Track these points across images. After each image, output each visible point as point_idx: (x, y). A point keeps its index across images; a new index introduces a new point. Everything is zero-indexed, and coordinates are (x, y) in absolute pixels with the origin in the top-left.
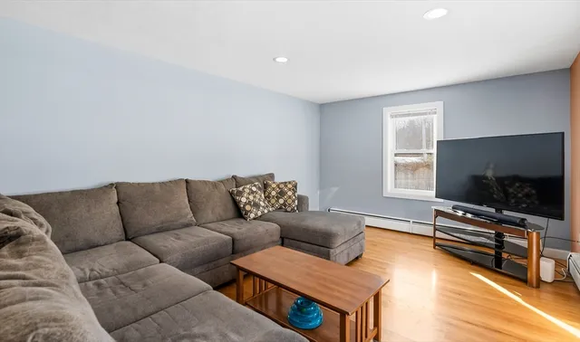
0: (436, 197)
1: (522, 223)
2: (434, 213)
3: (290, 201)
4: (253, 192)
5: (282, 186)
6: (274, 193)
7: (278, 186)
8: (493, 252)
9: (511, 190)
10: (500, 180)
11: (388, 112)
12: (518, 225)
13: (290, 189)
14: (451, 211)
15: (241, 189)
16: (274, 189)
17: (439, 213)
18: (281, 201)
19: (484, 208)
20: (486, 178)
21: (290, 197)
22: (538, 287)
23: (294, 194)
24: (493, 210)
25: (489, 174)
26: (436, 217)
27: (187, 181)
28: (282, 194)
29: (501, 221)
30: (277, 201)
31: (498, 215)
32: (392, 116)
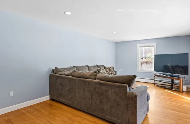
0: (155, 71)
1: (178, 77)
2: (154, 75)
3: (113, 72)
4: (103, 70)
5: (110, 68)
6: (108, 70)
7: (109, 68)
8: (171, 85)
9: (176, 70)
10: (172, 67)
11: (138, 45)
12: (177, 77)
13: (112, 69)
14: (159, 75)
15: (100, 68)
16: (107, 69)
17: (155, 75)
18: (110, 72)
19: (169, 74)
20: (168, 66)
21: (112, 71)
22: (182, 92)
23: (113, 70)
24: (171, 74)
25: (169, 65)
26: (155, 77)
27: (88, 66)
28: (110, 70)
29: (173, 76)
30: (109, 72)
31: (172, 75)
32: (140, 47)
